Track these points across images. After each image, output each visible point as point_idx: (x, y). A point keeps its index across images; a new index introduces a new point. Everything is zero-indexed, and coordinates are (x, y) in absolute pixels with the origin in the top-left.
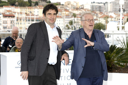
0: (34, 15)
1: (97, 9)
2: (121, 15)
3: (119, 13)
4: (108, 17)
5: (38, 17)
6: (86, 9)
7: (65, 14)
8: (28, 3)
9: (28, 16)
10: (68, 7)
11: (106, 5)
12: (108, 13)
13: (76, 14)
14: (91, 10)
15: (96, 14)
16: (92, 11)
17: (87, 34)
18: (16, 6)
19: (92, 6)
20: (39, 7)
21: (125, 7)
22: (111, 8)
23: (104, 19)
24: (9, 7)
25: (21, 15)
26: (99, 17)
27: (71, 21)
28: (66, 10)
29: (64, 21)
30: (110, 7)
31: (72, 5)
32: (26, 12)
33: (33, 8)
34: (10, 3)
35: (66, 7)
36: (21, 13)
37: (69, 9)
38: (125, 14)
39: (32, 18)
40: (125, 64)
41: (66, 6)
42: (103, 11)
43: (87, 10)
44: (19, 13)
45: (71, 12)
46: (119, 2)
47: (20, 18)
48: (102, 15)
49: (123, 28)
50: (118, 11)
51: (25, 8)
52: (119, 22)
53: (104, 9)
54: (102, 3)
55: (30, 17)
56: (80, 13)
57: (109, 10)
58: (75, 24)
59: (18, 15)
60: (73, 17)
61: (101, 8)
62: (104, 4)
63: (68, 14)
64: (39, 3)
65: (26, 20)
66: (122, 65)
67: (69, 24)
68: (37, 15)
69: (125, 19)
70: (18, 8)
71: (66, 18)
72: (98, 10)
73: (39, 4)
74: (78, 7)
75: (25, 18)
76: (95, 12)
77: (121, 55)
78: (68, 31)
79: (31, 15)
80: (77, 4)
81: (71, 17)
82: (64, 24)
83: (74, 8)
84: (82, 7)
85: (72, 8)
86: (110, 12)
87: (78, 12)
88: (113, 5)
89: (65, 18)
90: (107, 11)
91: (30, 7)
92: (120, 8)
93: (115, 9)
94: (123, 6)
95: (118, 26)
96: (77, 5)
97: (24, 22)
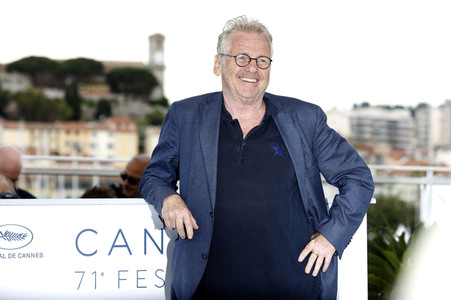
0: (91, 162)
1: (378, 134)
8: (63, 106)
11: (420, 115)
12: (431, 154)
19: (355, 121)
20: (114, 126)
22: (442, 133)
32: (53, 146)
33: (86, 130)
36: (32, 152)
42: (408, 143)
44: (23, 152)
48: (404, 160)
51: (49, 130)
53: (412, 133)
54: (400, 108)
62: (413, 112)
64: (113, 106)
65: (53, 185)
70: (16, 128)
72: (382, 141)
73: (114, 111)
76: (371, 149)
79: (80, 162)
86: (437, 148)
90: (423, 146)
91: (72, 125)
97: (46, 191)
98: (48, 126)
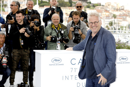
6: (127, 10)
7: (105, 14)
8: (68, 3)
10: (109, 8)
13: (116, 16)
27: (111, 21)
28: (106, 11)
29: (104, 22)
31: (112, 6)
32: (66, 12)
35: (106, 8)
37: (109, 10)
41: (107, 7)
43: (127, 11)
45: (111, 13)
51: (65, 9)
56: (120, 14)
58: (115, 25)
60: (113, 18)
63: (108, 15)
67: (109, 25)
71: (106, 19)
74: (119, 8)
75: (66, 19)
80: (117, 5)
81: (111, 18)
82: (104, 25)
83: (114, 9)
84: (123, 8)
85: (113, 9)
87: (118, 13)
91: (70, 7)
96: (117, 6)
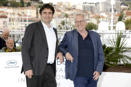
0: (26, 16)
1: (88, 9)
2: (112, 15)
3: (110, 13)
4: (99, 17)
5: (30, 17)
6: (78, 9)
7: (58, 14)
8: (20, 4)
9: (21, 17)
10: (60, 8)
11: (97, 5)
12: (100, 14)
13: (68, 15)
14: (82, 10)
15: (87, 15)
16: (84, 11)
17: (80, 35)
18: (8, 6)
19: (84, 6)
20: (31, 8)
21: (116, 7)
22: (102, 9)
23: (96, 19)
24: (2, 8)
25: (13, 16)
26: (91, 17)
27: (63, 21)
28: (58, 11)
29: (56, 21)
30: (101, 7)
31: (64, 6)
32: (18, 13)
33: (25, 9)
34: (2, 4)
35: (58, 8)
36: (13, 14)
37: (61, 10)
38: (116, 14)
39: (24, 19)
40: (115, 63)
41: (59, 6)
42: (95, 11)
43: (78, 11)
44: (12, 14)
45: (63, 13)
46: (110, 2)
47: (13, 19)
48: (94, 15)
49: (114, 28)
50: (109, 11)
51: (17, 9)
52: (110, 22)
53: (96, 9)
54: (93, 3)
55: (23, 17)
56: (72, 13)
57: (101, 10)
58: (67, 24)
59: (11, 16)
60: (65, 17)
61: (93, 9)
62: (96, 4)
63: (60, 14)
64: (31, 3)
65: (18, 21)
66: (111, 65)
67: (61, 25)
68: (29, 15)
69: (116, 19)
70: (10, 9)
72: (89, 11)
73: (31, 5)
74: (70, 8)
75: (18, 19)
76: (87, 12)
77: (111, 55)
78: (60, 31)
79: (24, 16)
80: (69, 4)
81: (63, 18)
82: (56, 25)
83: (66, 8)
84: (74, 7)
85: (65, 8)
86: (101, 12)
87: (70, 12)
88: (104, 5)
89: (57, 19)
90: (98, 12)
91: (22, 8)
92: (111, 8)
93: (106, 9)
94: (114, 6)
95: (110, 25)
96: (69, 6)
97: (17, 22)
98: (17, 8)
